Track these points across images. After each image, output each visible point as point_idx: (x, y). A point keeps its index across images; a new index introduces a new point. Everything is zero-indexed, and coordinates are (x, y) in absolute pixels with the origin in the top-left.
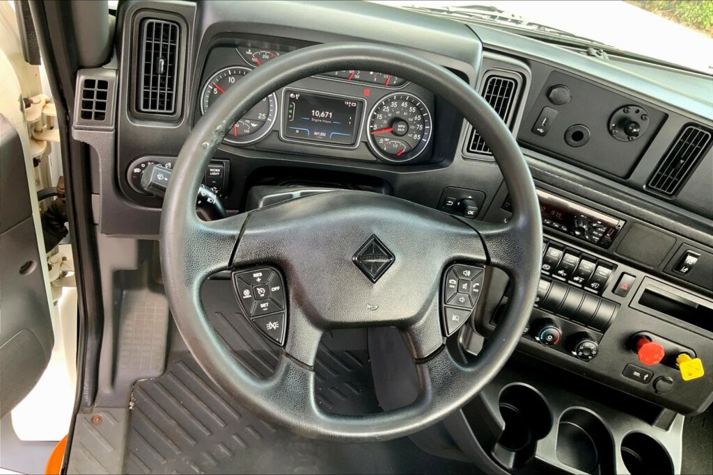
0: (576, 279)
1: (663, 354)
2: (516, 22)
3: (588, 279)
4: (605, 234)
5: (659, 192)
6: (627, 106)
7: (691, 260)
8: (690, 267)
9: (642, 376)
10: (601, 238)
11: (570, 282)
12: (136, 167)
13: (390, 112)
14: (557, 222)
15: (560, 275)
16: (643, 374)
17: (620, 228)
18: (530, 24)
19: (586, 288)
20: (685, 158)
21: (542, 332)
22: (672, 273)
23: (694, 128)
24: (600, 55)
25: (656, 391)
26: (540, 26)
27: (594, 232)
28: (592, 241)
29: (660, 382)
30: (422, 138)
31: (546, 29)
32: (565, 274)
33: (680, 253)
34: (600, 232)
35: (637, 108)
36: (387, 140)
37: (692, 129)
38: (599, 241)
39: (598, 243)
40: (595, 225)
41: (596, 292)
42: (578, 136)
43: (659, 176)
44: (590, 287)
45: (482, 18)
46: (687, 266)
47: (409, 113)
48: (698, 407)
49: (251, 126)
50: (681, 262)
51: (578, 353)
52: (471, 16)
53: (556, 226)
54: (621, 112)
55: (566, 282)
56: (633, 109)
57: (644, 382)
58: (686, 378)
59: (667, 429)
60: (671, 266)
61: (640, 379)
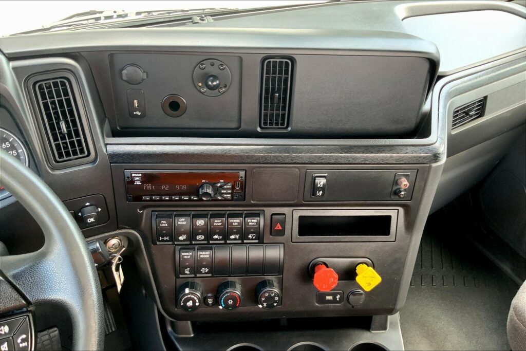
0: (233, 237)
2: (119, 16)
3: (243, 234)
4: (233, 188)
5: (275, 128)
6: (201, 62)
7: (321, 182)
8: (323, 189)
9: (335, 298)
10: (232, 194)
11: (228, 242)
14: (185, 194)
15: (216, 239)
16: (334, 295)
17: (244, 178)
18: (138, 14)
19: (245, 241)
20: (279, 91)
21: (221, 299)
22: (311, 199)
23: (272, 60)
24: (203, 20)
25: (353, 307)
26: (149, 12)
27: (222, 191)
28: (226, 200)
29: (351, 297)
31: (154, 14)
32: (221, 237)
33: (309, 180)
34: (228, 189)
35: (211, 61)
37: (270, 62)
38: (233, 196)
39: (232, 200)
40: (219, 185)
41: (257, 241)
42: (175, 106)
43: (266, 115)
44: (249, 239)
45: (83, 24)
46: (320, 189)
50: (315, 188)
51: (262, 305)
52: (70, 26)
53: (186, 198)
54: (197, 70)
55: (226, 243)
57: (338, 302)
58: (367, 289)
59: (385, 329)
60: (307, 194)
61: (334, 301)
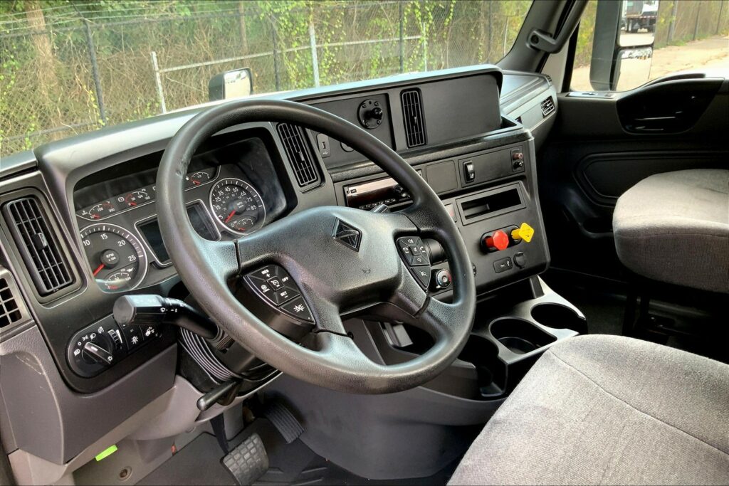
1: (506, 235)
6: (362, 103)
7: (470, 168)
8: (473, 172)
12: (74, 350)
13: (222, 200)
16: (505, 263)
20: (415, 115)
22: (467, 185)
23: (406, 93)
25: (520, 267)
29: (517, 259)
30: (257, 207)
33: (462, 168)
35: (368, 101)
36: (235, 222)
37: (405, 95)
43: (410, 137)
46: (471, 173)
47: (235, 193)
48: (545, 259)
49: (128, 272)
50: (467, 173)
54: (362, 109)
56: (367, 102)
57: (510, 268)
58: (528, 240)
59: (543, 293)
60: (463, 180)
61: (507, 268)
